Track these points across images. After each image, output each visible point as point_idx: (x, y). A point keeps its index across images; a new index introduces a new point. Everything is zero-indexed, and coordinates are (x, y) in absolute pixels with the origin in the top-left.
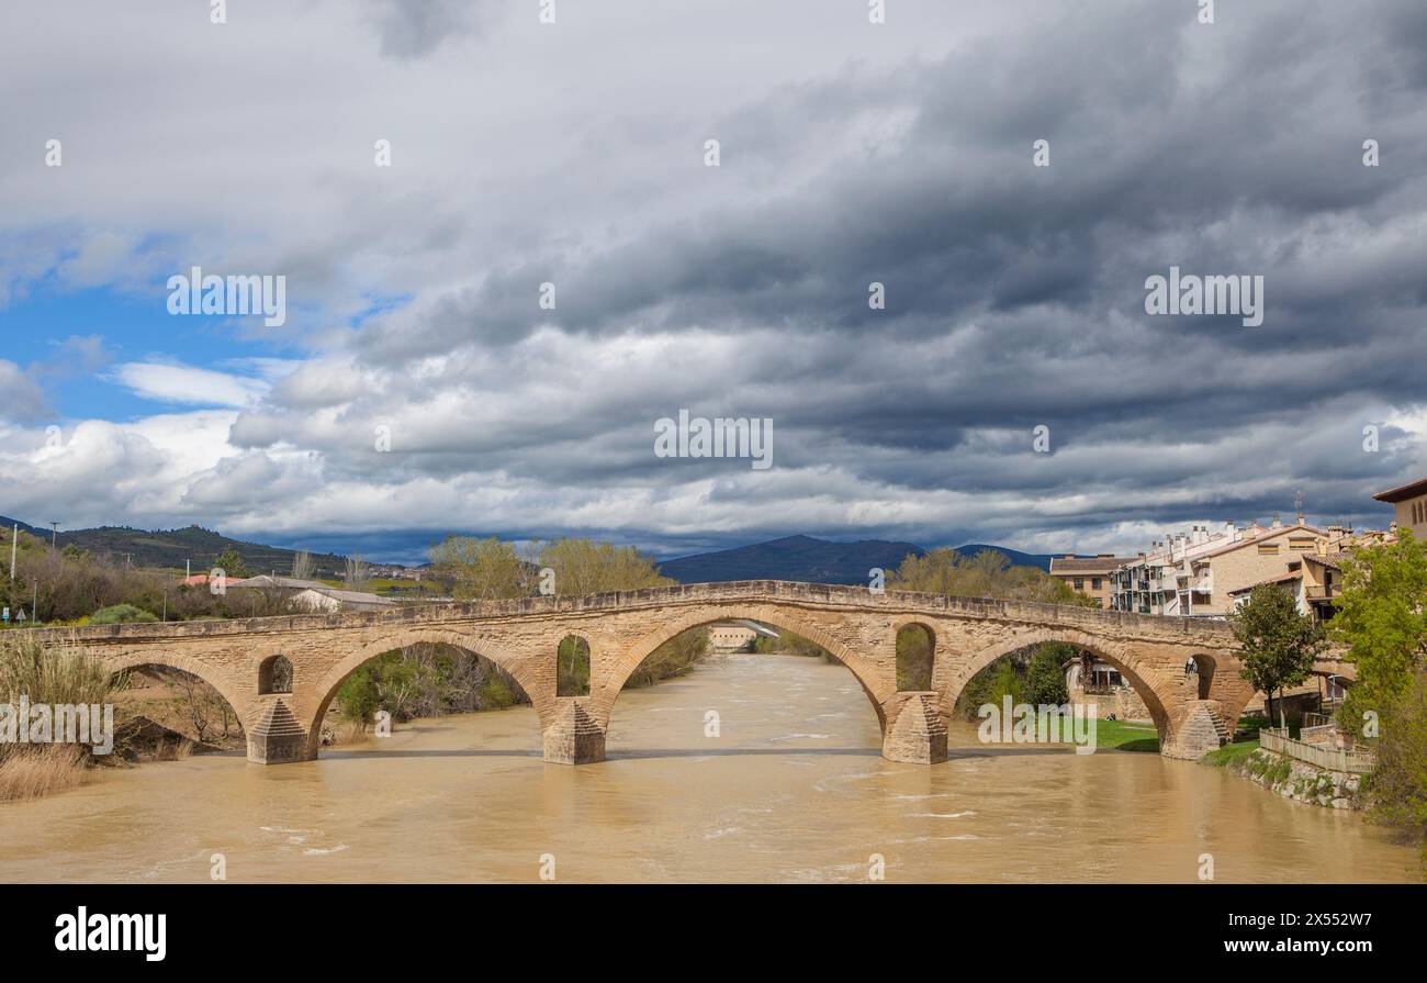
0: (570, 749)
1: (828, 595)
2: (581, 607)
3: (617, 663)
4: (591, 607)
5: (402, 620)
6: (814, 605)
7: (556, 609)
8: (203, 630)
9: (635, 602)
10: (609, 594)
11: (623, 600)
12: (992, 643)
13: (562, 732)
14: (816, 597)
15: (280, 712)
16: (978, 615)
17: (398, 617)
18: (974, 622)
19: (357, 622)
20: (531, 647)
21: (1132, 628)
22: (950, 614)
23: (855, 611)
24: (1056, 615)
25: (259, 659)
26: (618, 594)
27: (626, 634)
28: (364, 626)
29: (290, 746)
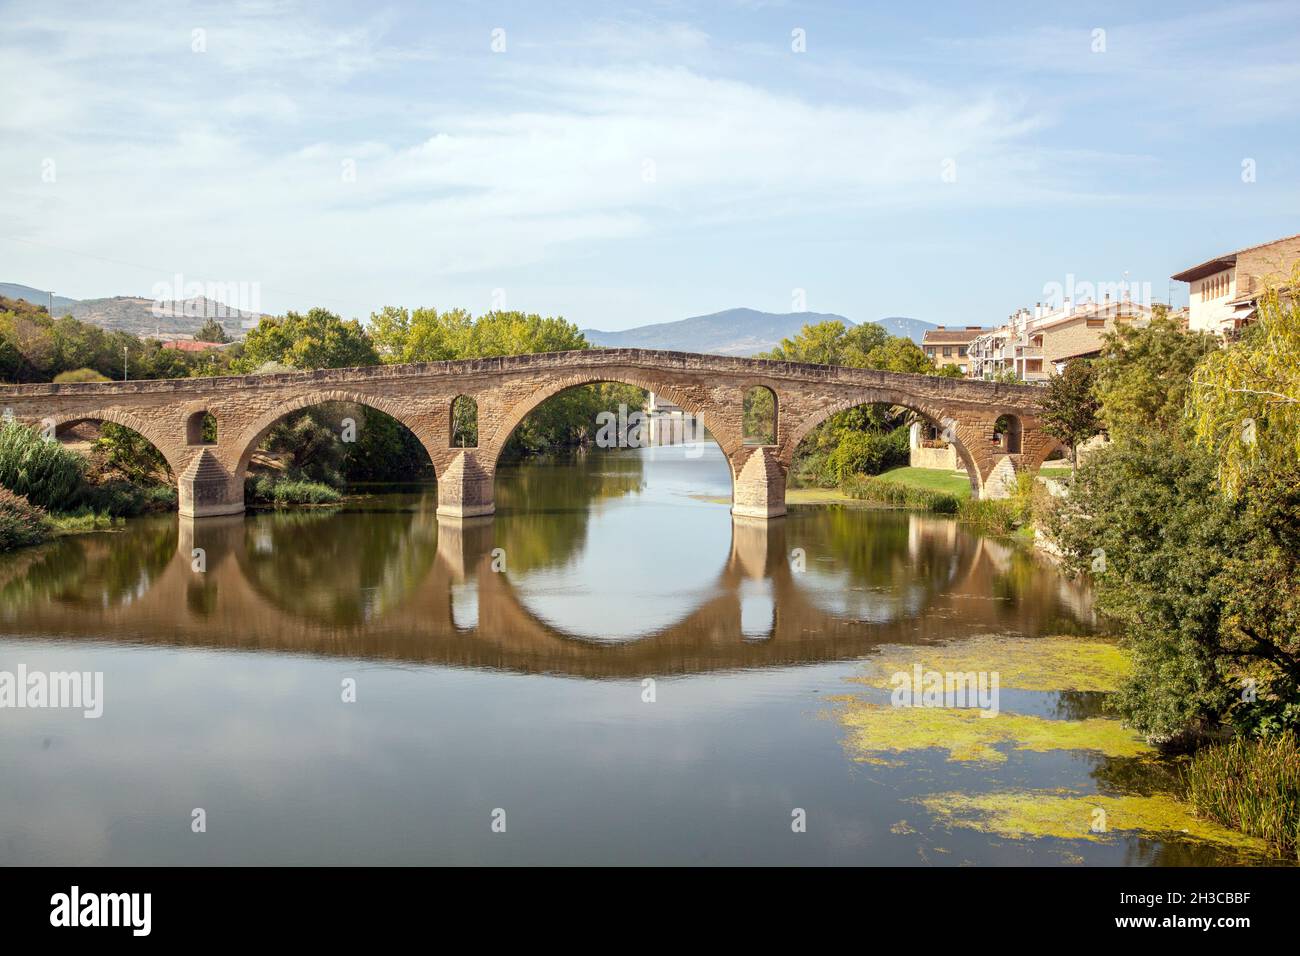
0: (459, 492)
1: (684, 361)
2: (469, 370)
3: (502, 418)
4: (478, 370)
5: (313, 381)
6: (673, 370)
7: (448, 372)
8: (136, 388)
9: (517, 367)
10: (494, 360)
11: (506, 365)
12: (826, 403)
13: (454, 477)
14: (674, 362)
15: (208, 462)
16: (815, 379)
17: (309, 379)
18: (811, 386)
19: (273, 383)
20: (427, 403)
21: (950, 391)
22: (792, 378)
23: (709, 375)
24: (882, 380)
25: (187, 415)
26: (502, 359)
27: (509, 394)
28: (278, 387)
29: (216, 490)
